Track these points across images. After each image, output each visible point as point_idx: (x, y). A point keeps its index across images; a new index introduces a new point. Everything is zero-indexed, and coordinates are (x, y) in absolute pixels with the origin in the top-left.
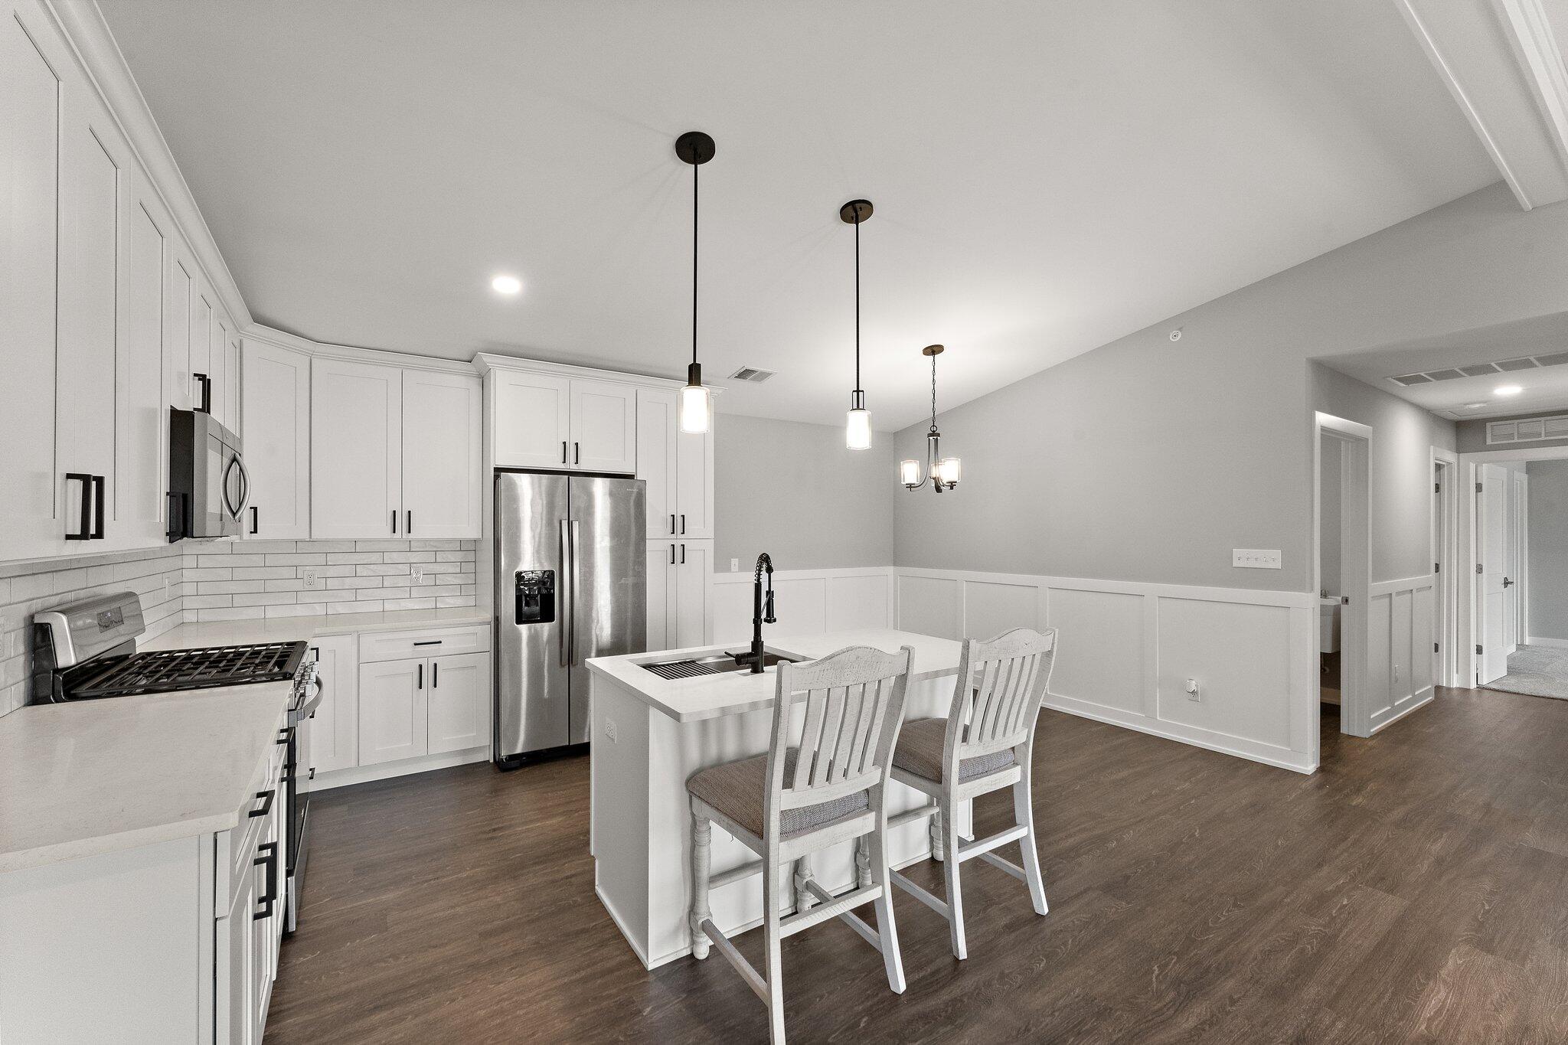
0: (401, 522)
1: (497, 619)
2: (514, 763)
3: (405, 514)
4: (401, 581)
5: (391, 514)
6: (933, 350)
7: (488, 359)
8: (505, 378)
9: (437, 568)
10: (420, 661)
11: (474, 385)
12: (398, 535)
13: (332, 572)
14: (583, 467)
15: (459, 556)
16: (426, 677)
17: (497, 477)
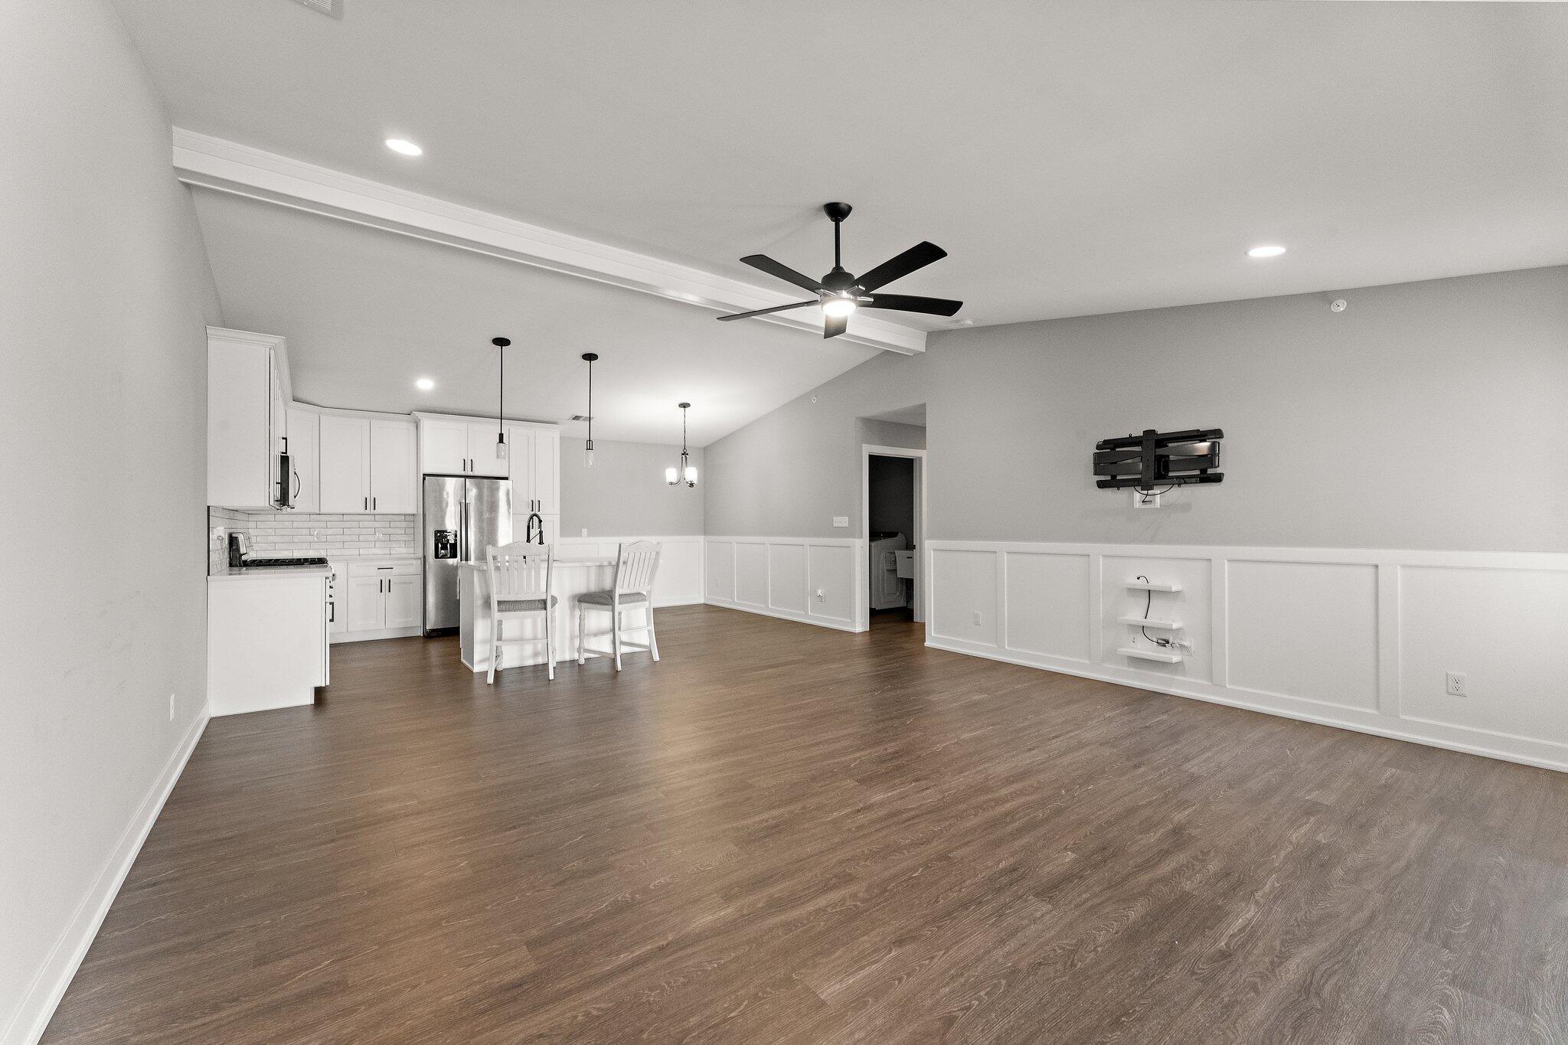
0: (370, 504)
1: (424, 557)
2: (433, 634)
3: (372, 499)
4: (371, 538)
5: (364, 500)
6: (684, 406)
7: (417, 414)
8: (428, 423)
9: (391, 531)
10: (381, 578)
11: (412, 428)
12: (368, 511)
13: (329, 532)
14: (476, 473)
15: (404, 524)
16: (385, 586)
17: (424, 479)
